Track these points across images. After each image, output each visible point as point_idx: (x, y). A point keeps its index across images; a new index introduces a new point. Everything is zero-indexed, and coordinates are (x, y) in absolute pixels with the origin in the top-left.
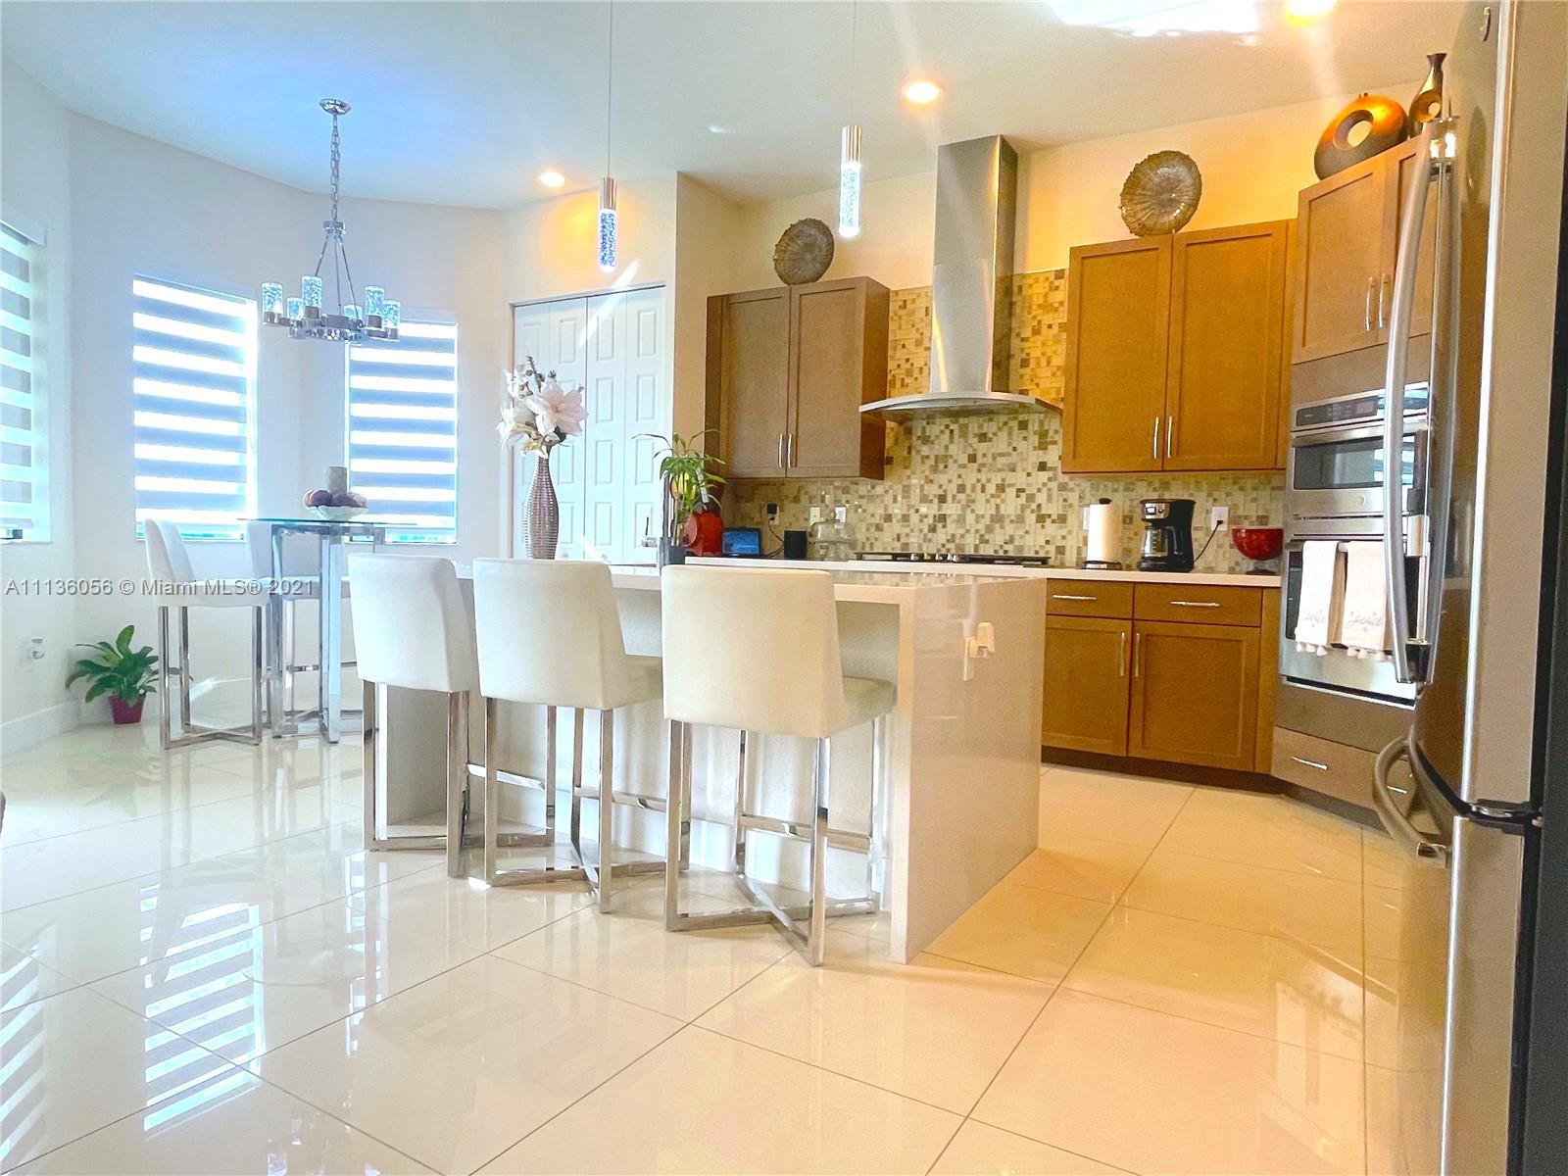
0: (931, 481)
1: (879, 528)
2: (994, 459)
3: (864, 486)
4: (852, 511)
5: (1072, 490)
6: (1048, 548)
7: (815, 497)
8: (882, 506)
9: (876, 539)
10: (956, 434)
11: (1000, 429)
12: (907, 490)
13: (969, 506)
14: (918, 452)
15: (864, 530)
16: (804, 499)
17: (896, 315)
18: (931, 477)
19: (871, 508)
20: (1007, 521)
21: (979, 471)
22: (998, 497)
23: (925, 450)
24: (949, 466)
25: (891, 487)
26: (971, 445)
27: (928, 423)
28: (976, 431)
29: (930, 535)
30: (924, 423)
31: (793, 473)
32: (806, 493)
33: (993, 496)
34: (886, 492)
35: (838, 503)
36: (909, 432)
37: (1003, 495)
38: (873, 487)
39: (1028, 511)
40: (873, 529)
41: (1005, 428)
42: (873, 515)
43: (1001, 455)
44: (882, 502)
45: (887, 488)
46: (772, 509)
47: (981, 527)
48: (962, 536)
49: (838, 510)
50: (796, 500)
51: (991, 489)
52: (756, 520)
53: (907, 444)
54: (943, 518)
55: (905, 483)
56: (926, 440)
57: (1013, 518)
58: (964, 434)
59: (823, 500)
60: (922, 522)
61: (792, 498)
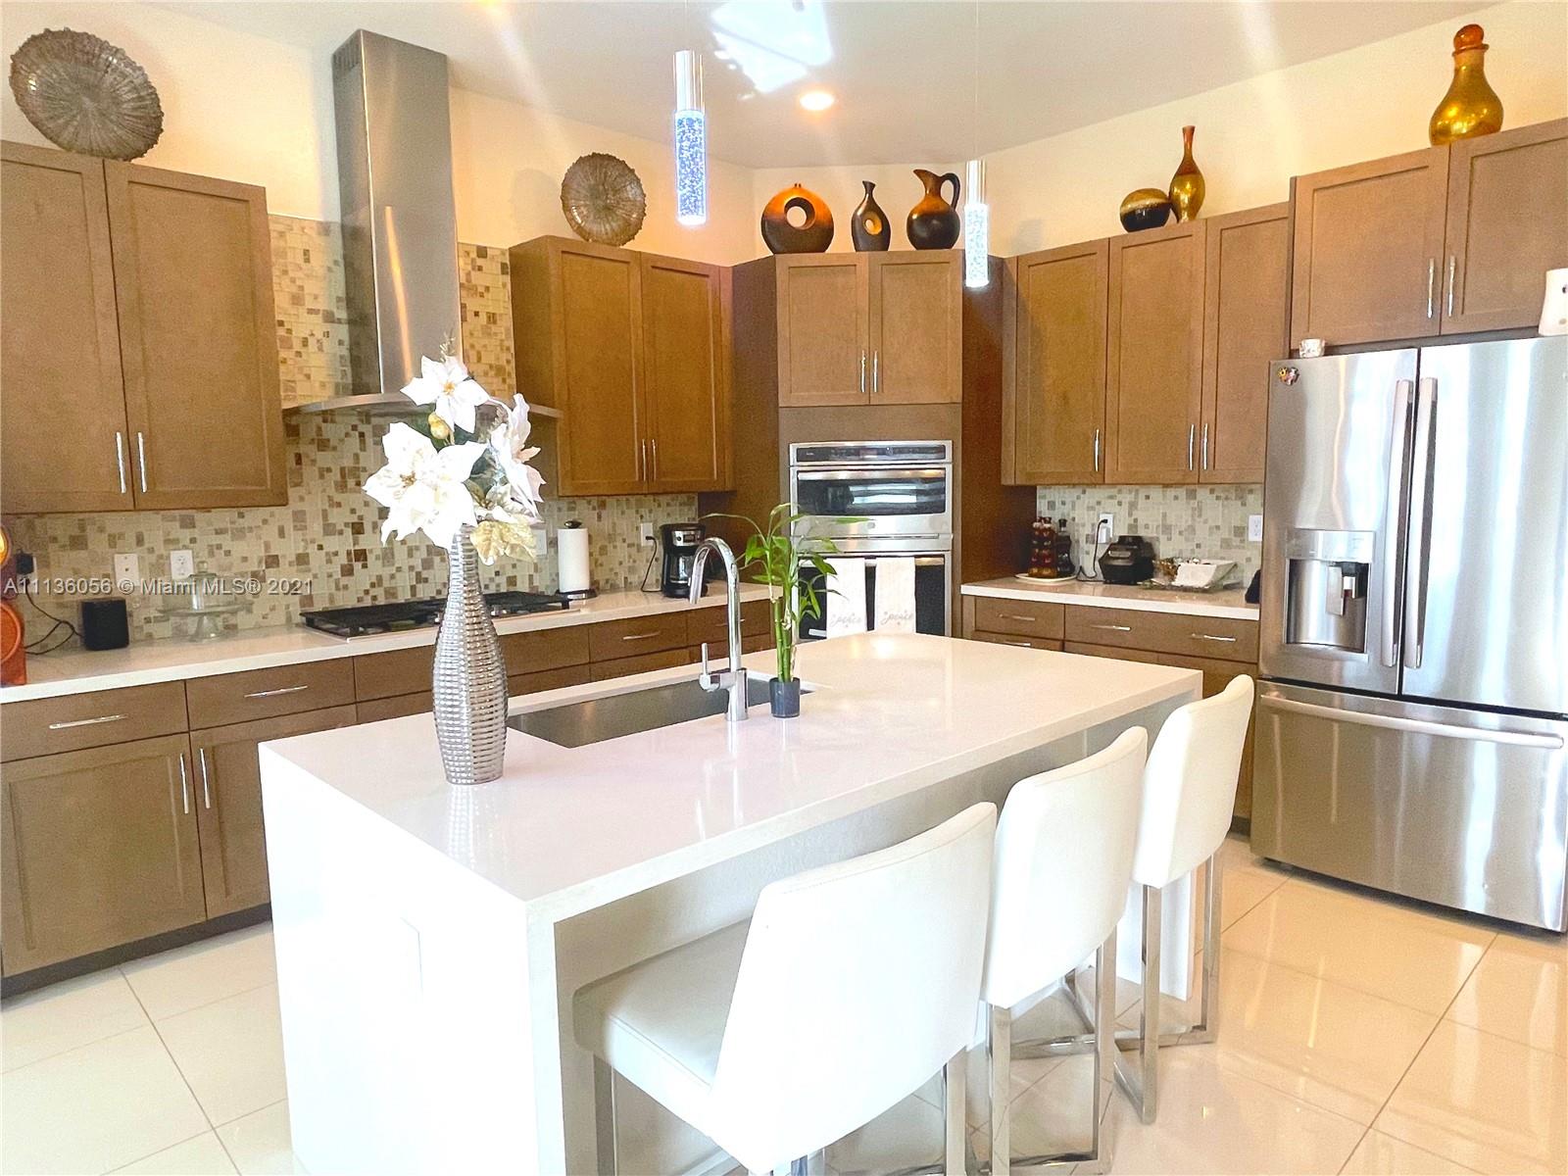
0: (339, 505)
4: (205, 553)
7: (121, 536)
8: (260, 543)
12: (299, 517)
14: (314, 461)
16: (97, 541)
18: (338, 497)
19: (239, 548)
23: (324, 459)
27: (324, 421)
29: (344, 581)
34: (266, 523)
35: (174, 543)
42: (244, 559)
44: (259, 537)
46: (24, 565)
47: (417, 562)
48: (392, 577)
49: (175, 555)
53: (293, 450)
54: (361, 555)
55: (295, 508)
56: (323, 445)
59: (140, 541)
60: (331, 562)
61: (64, 540)
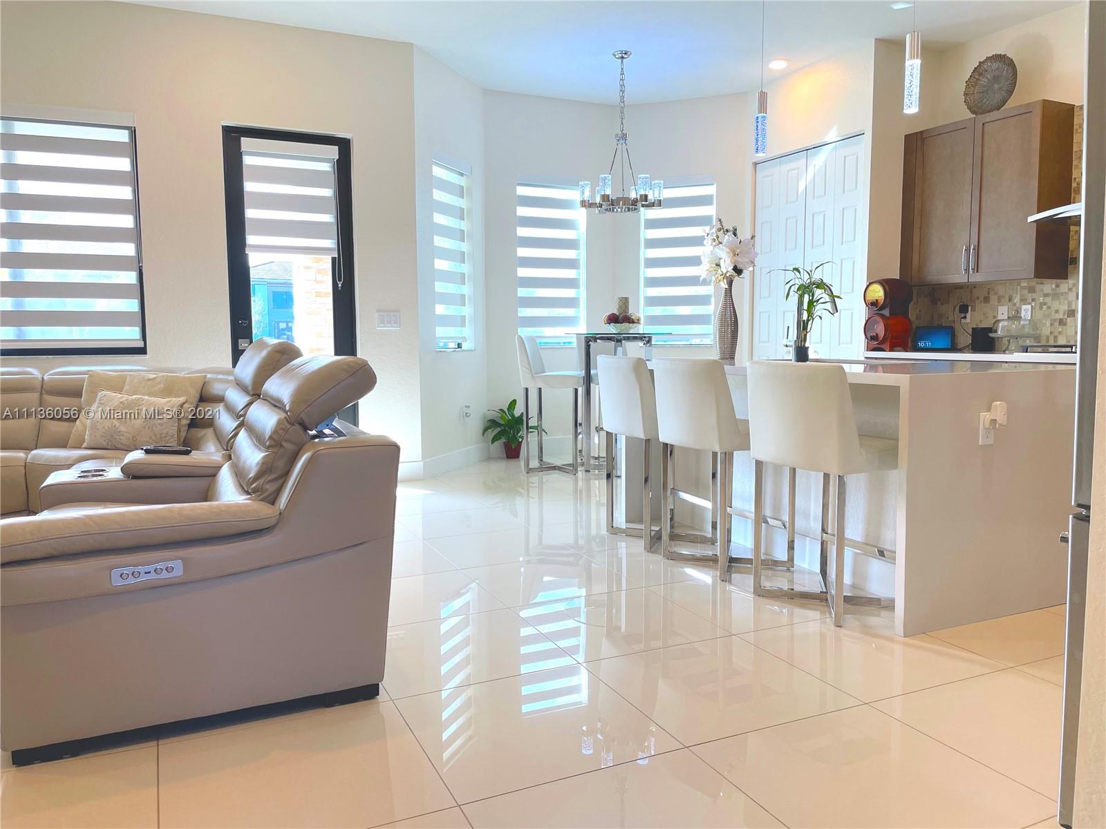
1: (1062, 322)
3: (1049, 286)
4: (1038, 307)
7: (1003, 297)
8: (1066, 302)
9: (1060, 333)
15: (1048, 324)
16: (993, 299)
19: (1055, 305)
31: (976, 278)
32: (996, 294)
34: (1070, 289)
35: (1024, 301)
38: (1057, 286)
40: (1057, 324)
42: (1057, 311)
44: (1066, 299)
45: (1070, 286)
46: (964, 309)
49: (1024, 307)
50: (987, 300)
52: (950, 319)
59: (1010, 300)
61: (981, 299)
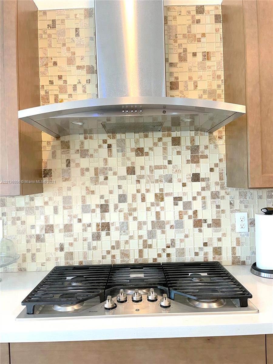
0: (93, 192)
2: (152, 171)
5: (223, 197)
6: (206, 249)
10: (114, 148)
11: (155, 144)
12: (67, 201)
13: (130, 214)
14: (78, 165)
17: (45, 33)
18: (92, 188)
20: (168, 227)
21: (138, 181)
22: (158, 205)
23: (84, 163)
24: (109, 177)
25: (50, 199)
26: (129, 159)
27: (85, 138)
28: (133, 146)
30: (82, 137)
33: (152, 204)
34: (46, 204)
36: (66, 146)
37: (162, 204)
39: (186, 217)
40: (34, 240)
41: (160, 144)
42: (33, 227)
43: (157, 167)
47: (144, 232)
48: (127, 242)
51: (150, 198)
53: (65, 157)
54: (106, 227)
55: (65, 194)
56: (84, 153)
57: (173, 223)
58: (122, 149)
60: (86, 231)
